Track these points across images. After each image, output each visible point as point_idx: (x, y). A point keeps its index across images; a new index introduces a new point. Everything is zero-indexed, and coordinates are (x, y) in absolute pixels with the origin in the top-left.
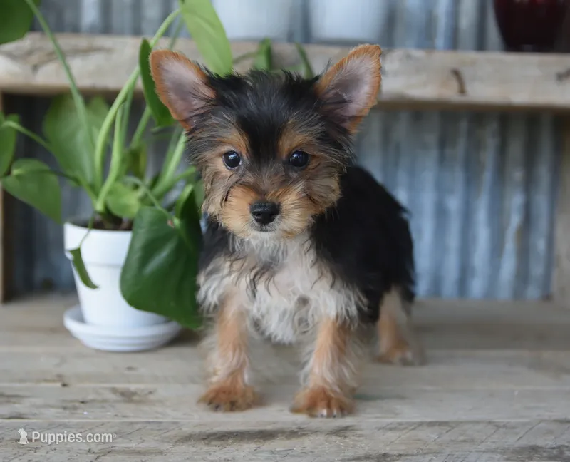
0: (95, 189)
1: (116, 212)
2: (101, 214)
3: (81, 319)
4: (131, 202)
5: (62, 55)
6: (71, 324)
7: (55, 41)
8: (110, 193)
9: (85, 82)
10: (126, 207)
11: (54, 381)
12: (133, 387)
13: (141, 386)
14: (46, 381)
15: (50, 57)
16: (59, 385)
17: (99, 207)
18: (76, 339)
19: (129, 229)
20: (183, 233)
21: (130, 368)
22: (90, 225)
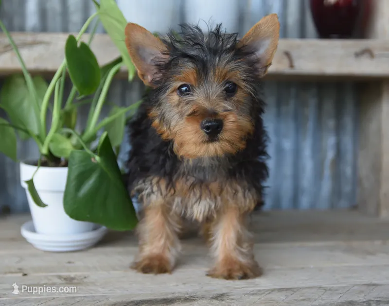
0: (40, 139)
1: (56, 154)
2: (46, 156)
3: (33, 230)
4: (67, 147)
5: (15, 47)
6: (26, 234)
7: (10, 37)
8: (52, 141)
9: (32, 65)
10: (62, 151)
11: (16, 272)
12: (72, 275)
13: (78, 274)
14: (11, 273)
15: (6, 49)
16: (20, 275)
17: (44, 151)
18: (30, 244)
19: (66, 165)
20: (103, 166)
21: (69, 262)
22: (39, 164)
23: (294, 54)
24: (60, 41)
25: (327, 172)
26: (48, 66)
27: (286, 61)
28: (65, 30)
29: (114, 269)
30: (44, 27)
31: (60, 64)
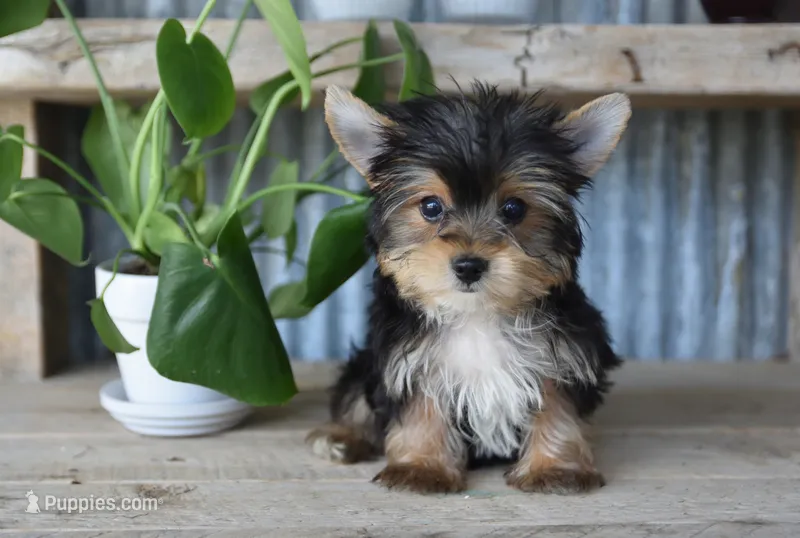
0: (131, 221)
3: (123, 396)
6: (109, 403)
8: (149, 225)
11: (63, 477)
12: (165, 484)
13: (179, 482)
14: (54, 477)
16: (68, 482)
17: (136, 244)
18: (119, 423)
20: (225, 273)
21: (175, 459)
22: (115, 268)
23: (642, 54)
25: (728, 289)
27: (626, 69)
29: (251, 475)
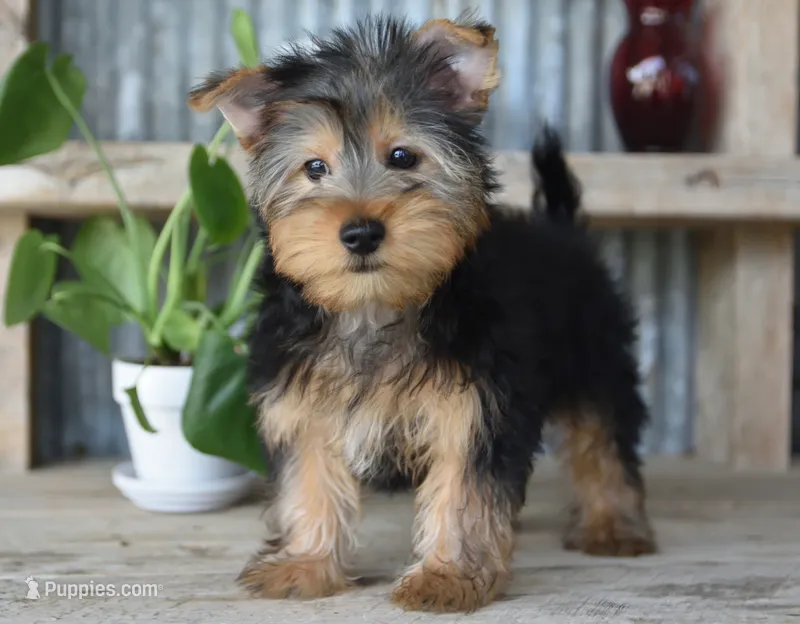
0: (148, 319)
1: (174, 345)
2: (156, 348)
4: (192, 332)
5: (107, 167)
7: (99, 151)
8: (169, 322)
9: (133, 198)
10: (185, 340)
13: (213, 543)
15: (92, 169)
17: (154, 339)
19: (189, 364)
24: (180, 157)
26: (159, 199)
28: (185, 138)
30: (149, 132)
31: (179, 195)
